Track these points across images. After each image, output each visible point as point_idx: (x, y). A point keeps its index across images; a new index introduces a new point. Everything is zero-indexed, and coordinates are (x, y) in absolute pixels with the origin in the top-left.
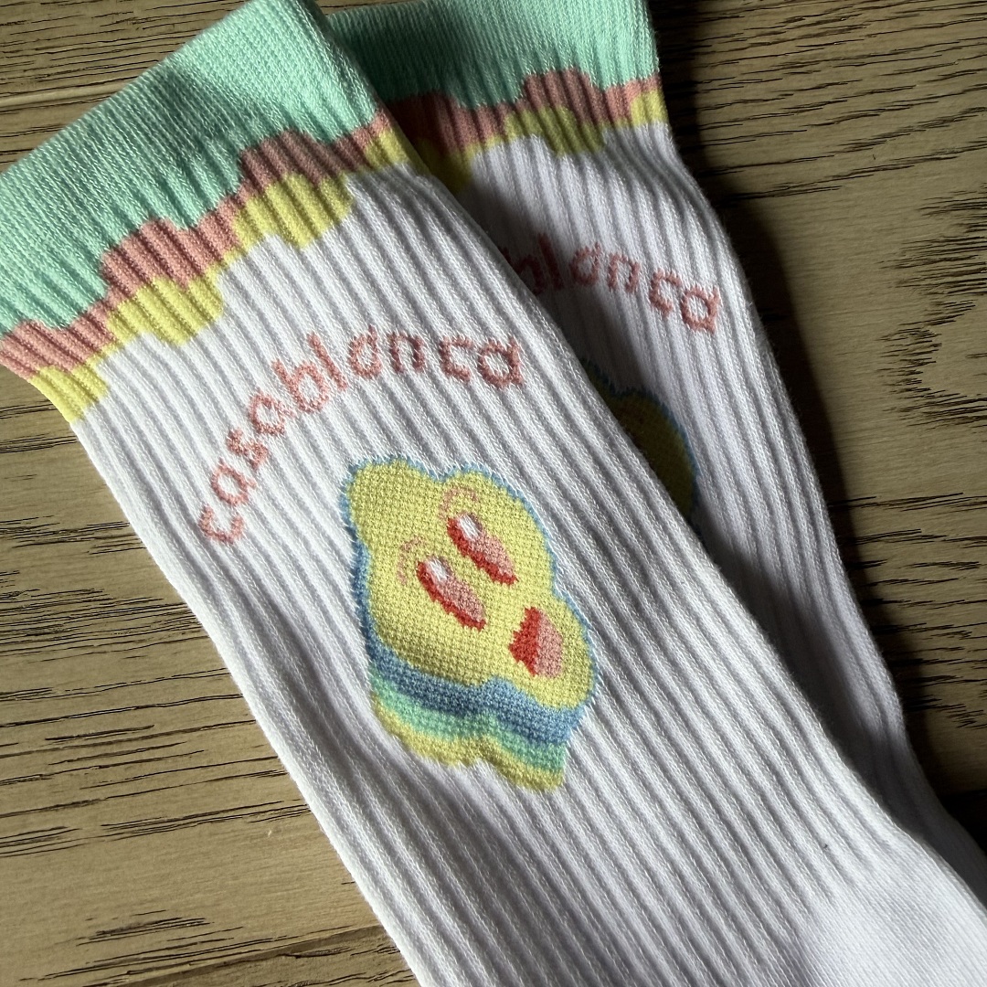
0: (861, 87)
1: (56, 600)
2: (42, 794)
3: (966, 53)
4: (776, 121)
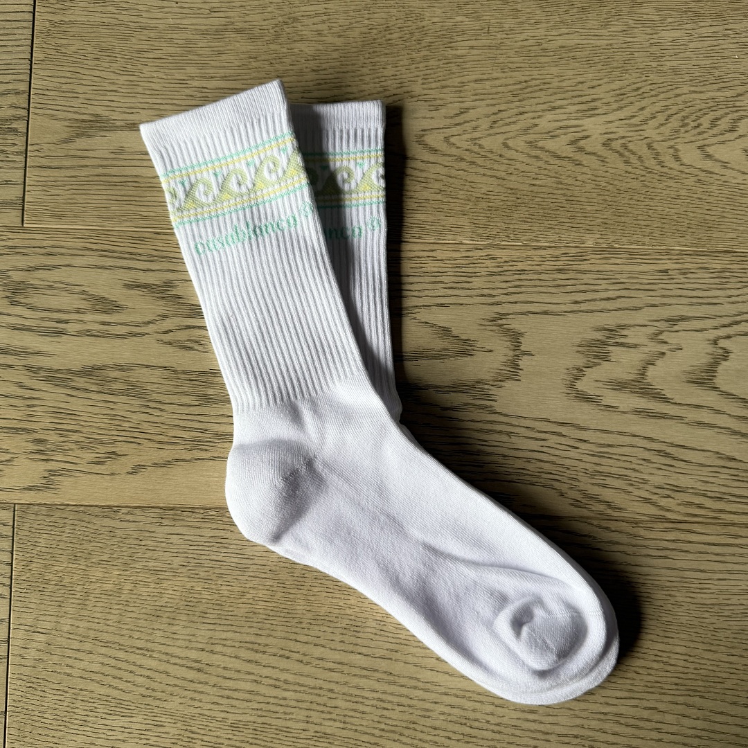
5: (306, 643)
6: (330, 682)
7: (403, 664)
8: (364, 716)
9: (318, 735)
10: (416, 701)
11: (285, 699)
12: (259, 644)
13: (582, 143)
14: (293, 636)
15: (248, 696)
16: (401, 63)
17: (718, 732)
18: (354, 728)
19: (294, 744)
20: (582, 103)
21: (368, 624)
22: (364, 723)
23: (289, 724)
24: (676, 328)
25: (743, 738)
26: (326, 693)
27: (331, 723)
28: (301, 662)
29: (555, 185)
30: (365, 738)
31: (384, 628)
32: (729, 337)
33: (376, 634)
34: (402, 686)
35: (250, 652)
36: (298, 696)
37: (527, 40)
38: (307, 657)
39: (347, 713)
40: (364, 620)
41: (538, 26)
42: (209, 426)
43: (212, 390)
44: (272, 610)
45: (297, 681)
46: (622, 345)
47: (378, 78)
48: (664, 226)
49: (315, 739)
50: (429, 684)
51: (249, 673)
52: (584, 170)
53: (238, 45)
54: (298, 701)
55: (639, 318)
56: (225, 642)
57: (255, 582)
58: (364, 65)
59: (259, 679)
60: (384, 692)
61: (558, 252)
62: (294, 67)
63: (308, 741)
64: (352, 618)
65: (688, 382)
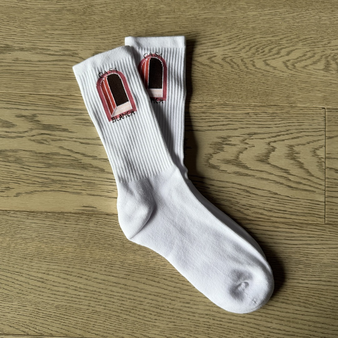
0: (213, 117)
1: (86, 164)
2: (80, 187)
3: (230, 115)
4: (198, 120)
5: (89, 271)
6: (99, 288)
7: (131, 281)
8: (114, 303)
9: (94, 312)
10: (137, 297)
11: (79, 295)
12: (69, 271)
13: (213, 59)
14: (84, 268)
15: (63, 294)
16: (137, 24)
17: (270, 314)
18: (109, 309)
19: (83, 315)
20: (214, 42)
21: (117, 263)
22: (114, 307)
23: (81, 306)
24: (252, 137)
25: (281, 316)
26: (97, 293)
27: (99, 306)
28: (87, 279)
29: (201, 76)
30: (114, 313)
31: (124, 265)
32: (275, 142)
33: (120, 268)
34: (131, 291)
35: (65, 274)
36: (85, 294)
37: (190, 15)
38: (90, 277)
39: (106, 302)
40: (115, 262)
41: (195, 10)
42: (49, 177)
43: (52, 161)
44: (75, 257)
45: (85, 288)
46: (229, 144)
47: (127, 30)
48: (248, 94)
49: (92, 313)
50: (142, 290)
51: (64, 284)
52: (214, 70)
53: (68, 16)
54: (85, 297)
55: (236, 133)
56: (54, 270)
57: (68, 245)
58: (121, 25)
59: (69, 287)
60: (123, 293)
61: (202, 105)
62: (91, 26)
63: (89, 314)
64: (110, 260)
65: (257, 160)
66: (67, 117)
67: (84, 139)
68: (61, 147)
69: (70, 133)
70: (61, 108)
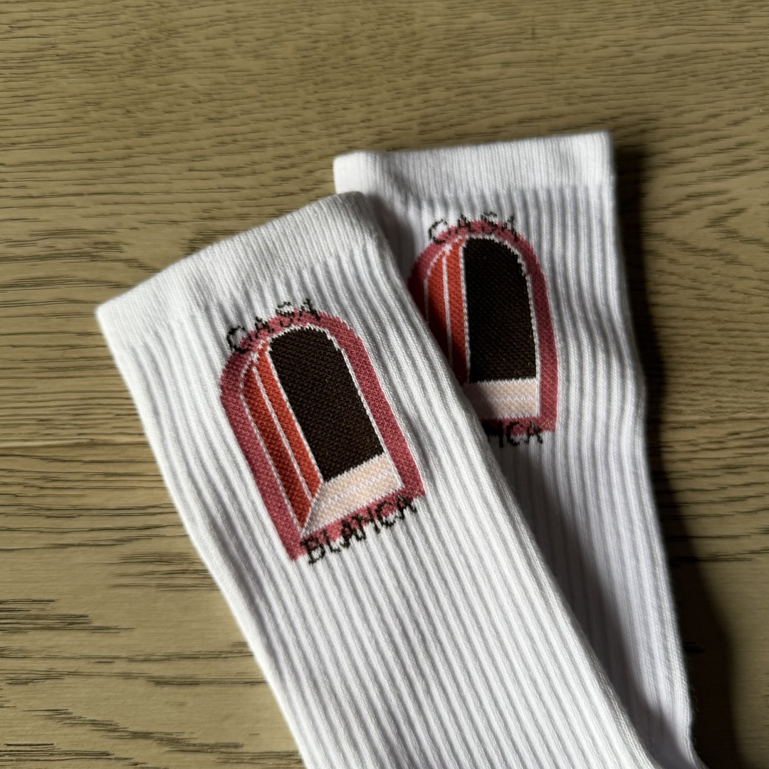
66: (80, 556)
67: (168, 658)
68: (58, 715)
69: (96, 638)
70: (50, 512)
